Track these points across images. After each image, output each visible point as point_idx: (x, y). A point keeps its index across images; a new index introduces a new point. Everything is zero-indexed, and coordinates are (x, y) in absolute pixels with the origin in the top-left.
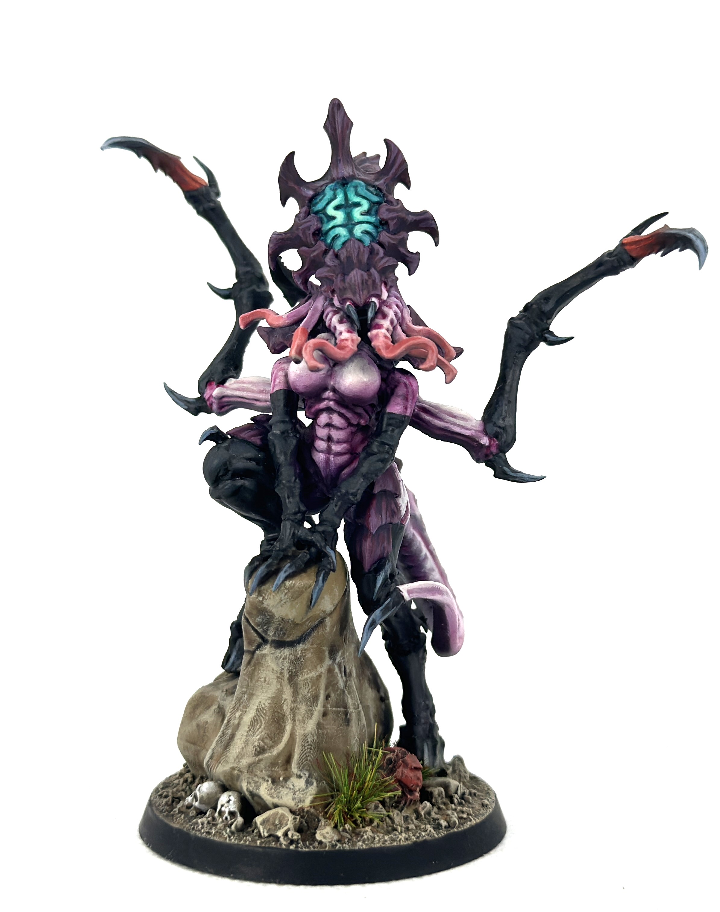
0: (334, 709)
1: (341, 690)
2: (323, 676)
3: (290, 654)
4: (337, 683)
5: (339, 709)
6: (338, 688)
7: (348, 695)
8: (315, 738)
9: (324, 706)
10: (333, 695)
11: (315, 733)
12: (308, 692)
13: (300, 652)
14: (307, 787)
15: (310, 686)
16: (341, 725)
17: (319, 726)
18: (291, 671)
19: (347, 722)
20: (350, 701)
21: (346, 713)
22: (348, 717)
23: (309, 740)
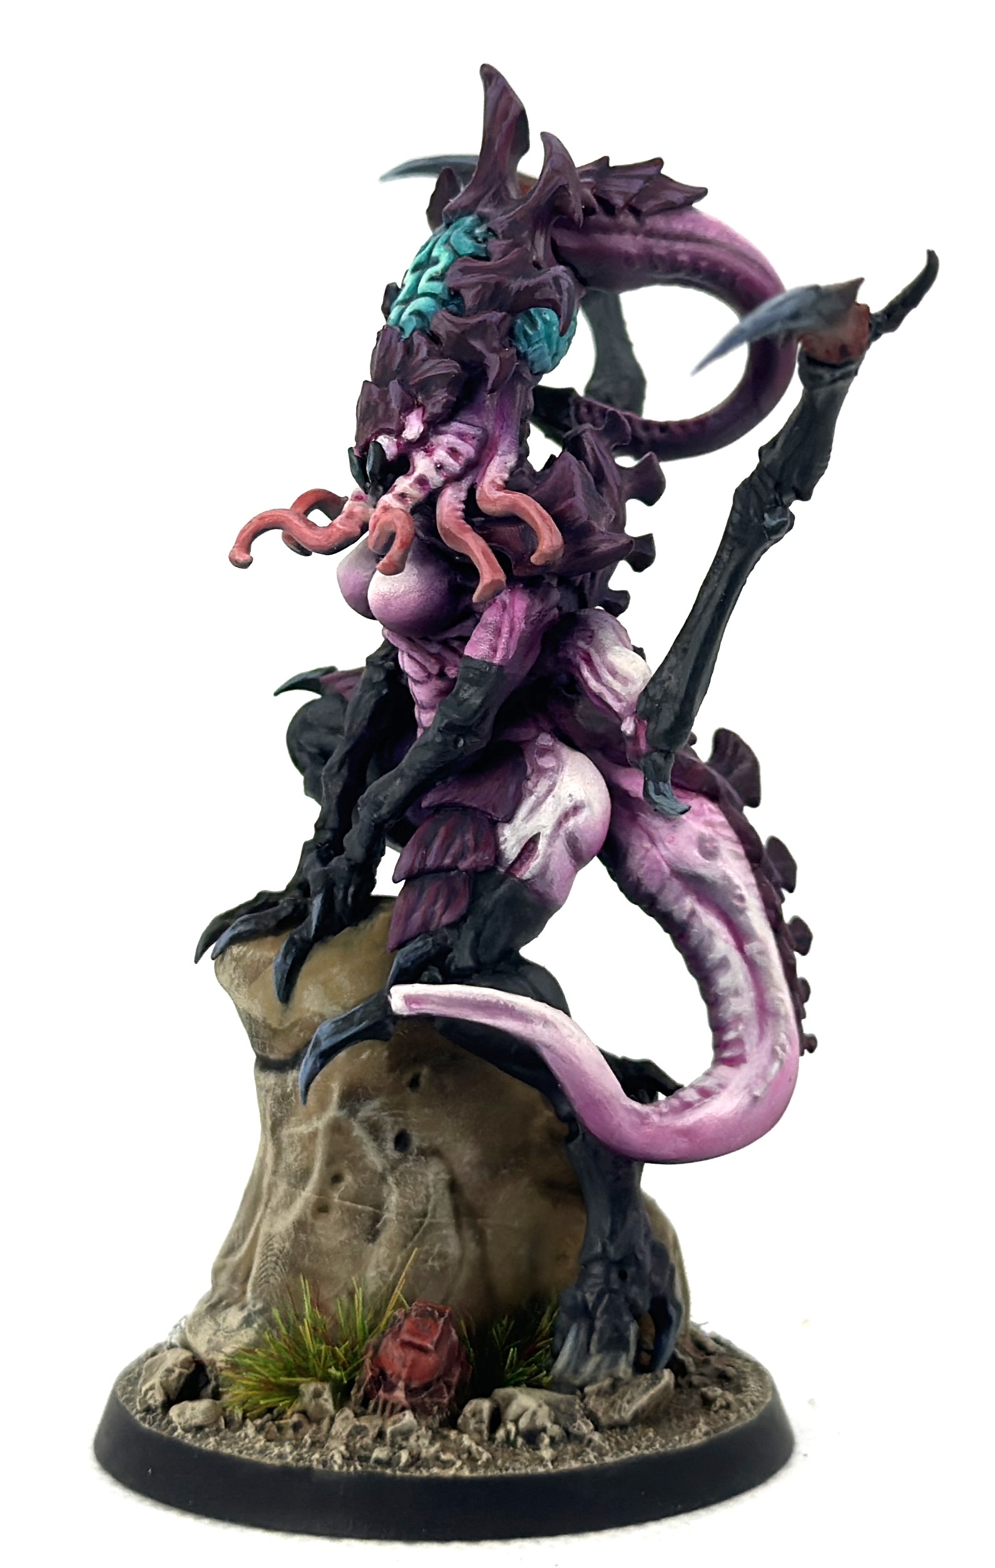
0: (348, 1203)
1: (375, 1172)
2: (320, 1136)
3: (276, 1084)
4: (363, 1157)
5: (360, 1207)
6: (365, 1169)
7: (394, 1186)
8: (287, 1245)
9: (321, 1192)
10: (349, 1178)
11: (289, 1235)
12: (295, 1160)
13: (291, 1084)
14: (240, 1327)
15: (299, 1149)
16: (356, 1237)
17: (300, 1225)
18: (273, 1115)
19: (373, 1234)
20: (393, 1199)
21: (376, 1218)
22: (378, 1226)
23: (276, 1246)
